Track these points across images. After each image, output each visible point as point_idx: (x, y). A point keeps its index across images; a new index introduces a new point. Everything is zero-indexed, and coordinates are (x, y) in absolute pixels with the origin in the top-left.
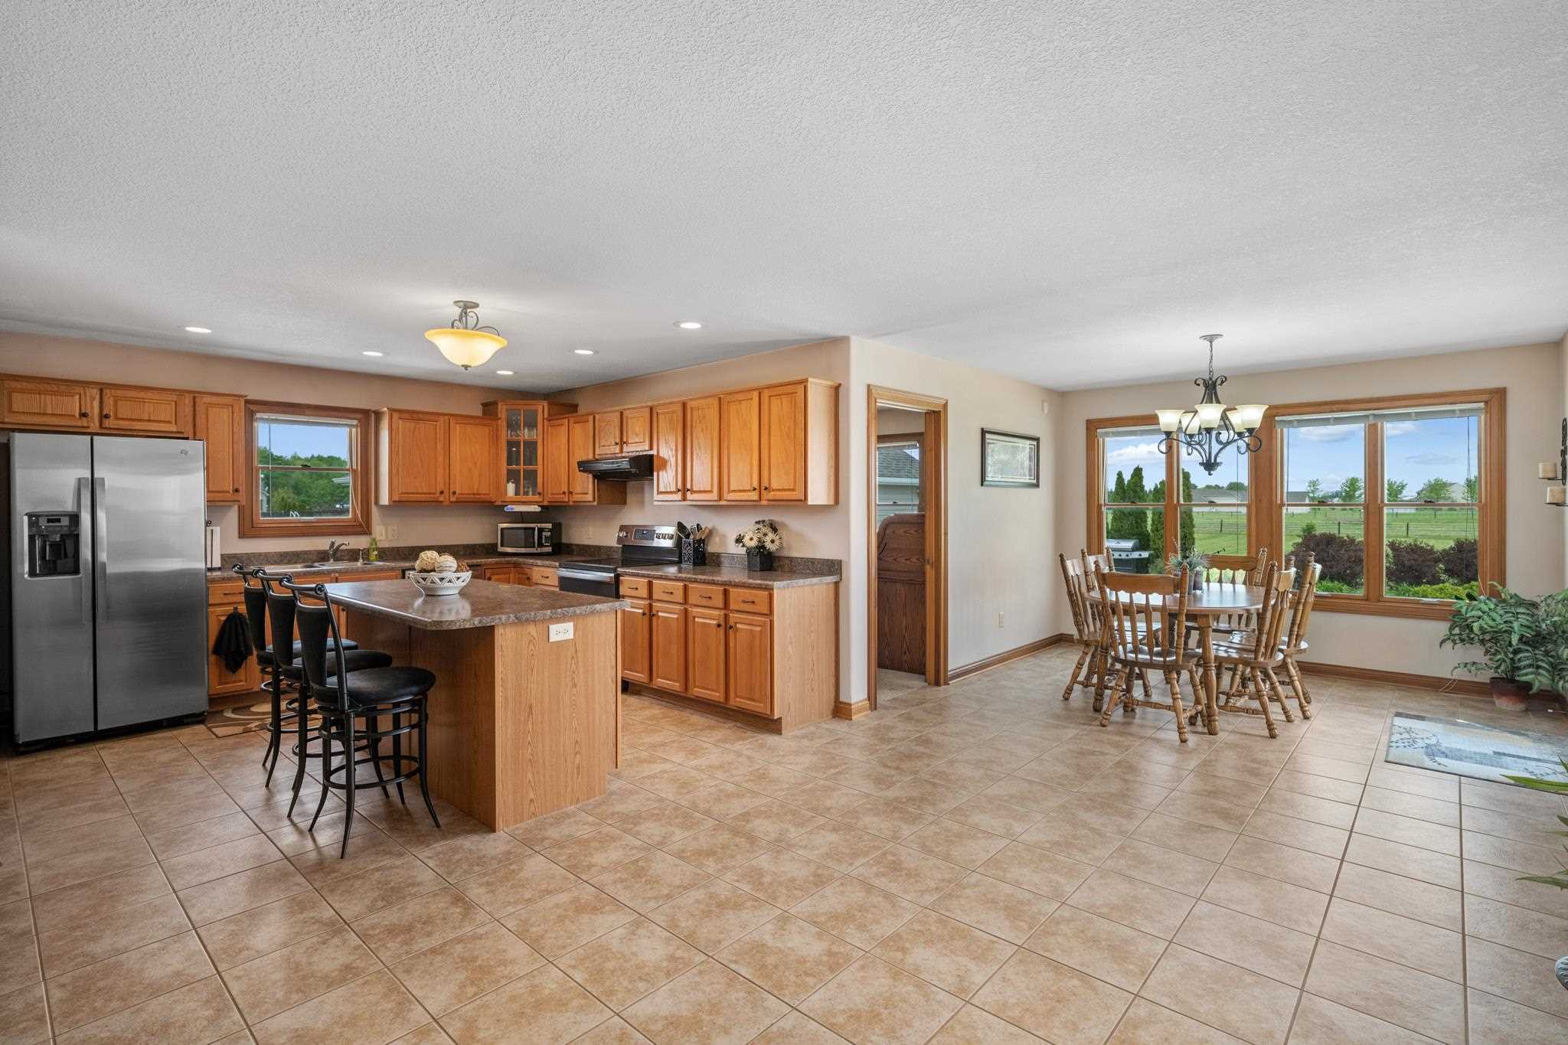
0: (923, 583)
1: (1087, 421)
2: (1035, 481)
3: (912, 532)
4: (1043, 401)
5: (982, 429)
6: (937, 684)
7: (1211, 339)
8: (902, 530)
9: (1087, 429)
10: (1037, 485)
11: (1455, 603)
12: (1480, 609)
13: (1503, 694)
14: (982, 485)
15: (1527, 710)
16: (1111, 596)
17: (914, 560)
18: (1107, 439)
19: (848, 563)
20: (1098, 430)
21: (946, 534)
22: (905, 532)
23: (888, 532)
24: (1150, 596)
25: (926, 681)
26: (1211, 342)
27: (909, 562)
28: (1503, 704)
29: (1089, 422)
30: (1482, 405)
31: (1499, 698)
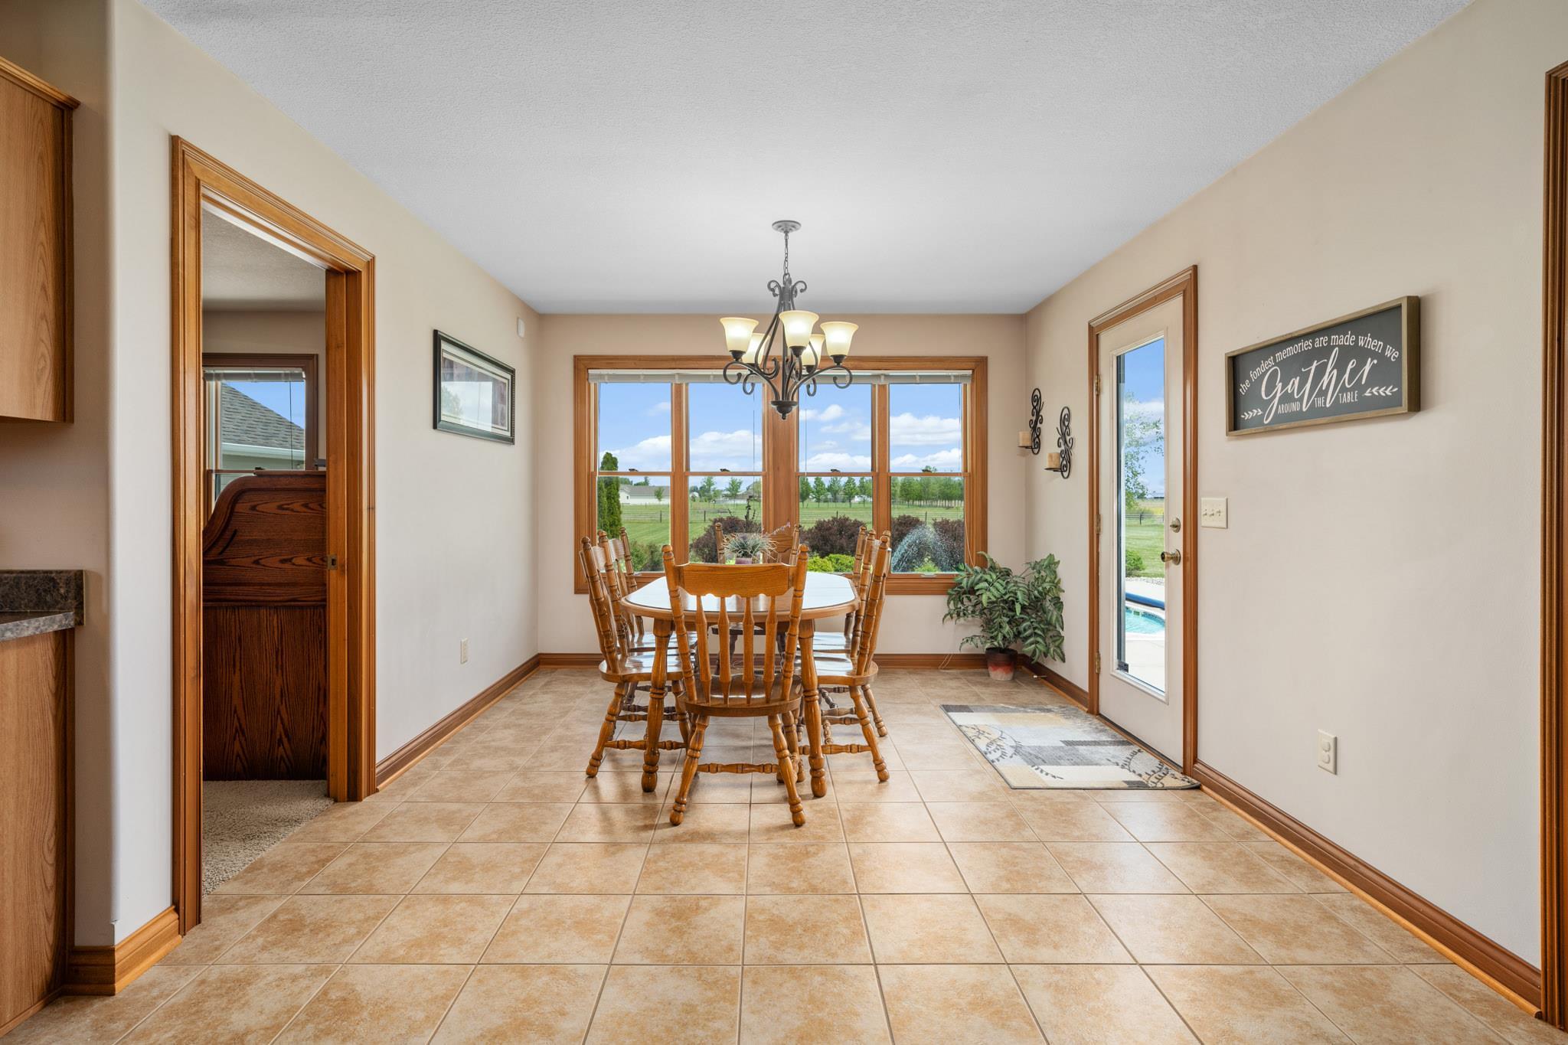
0: (322, 605)
1: (575, 357)
2: (508, 434)
3: (297, 506)
4: (518, 318)
5: (436, 332)
6: (354, 796)
7: (786, 227)
8: (275, 505)
9: (576, 367)
10: (510, 440)
11: (957, 575)
12: (986, 581)
13: (997, 665)
14: (435, 427)
15: (1013, 679)
16: (691, 603)
17: (300, 560)
18: (603, 386)
19: (105, 578)
20: (590, 371)
21: (372, 508)
22: (280, 507)
23: (240, 507)
24: (702, 597)
25: (327, 795)
26: (786, 235)
27: (287, 566)
28: (999, 675)
29: (577, 359)
30: (970, 372)
31: (995, 670)
